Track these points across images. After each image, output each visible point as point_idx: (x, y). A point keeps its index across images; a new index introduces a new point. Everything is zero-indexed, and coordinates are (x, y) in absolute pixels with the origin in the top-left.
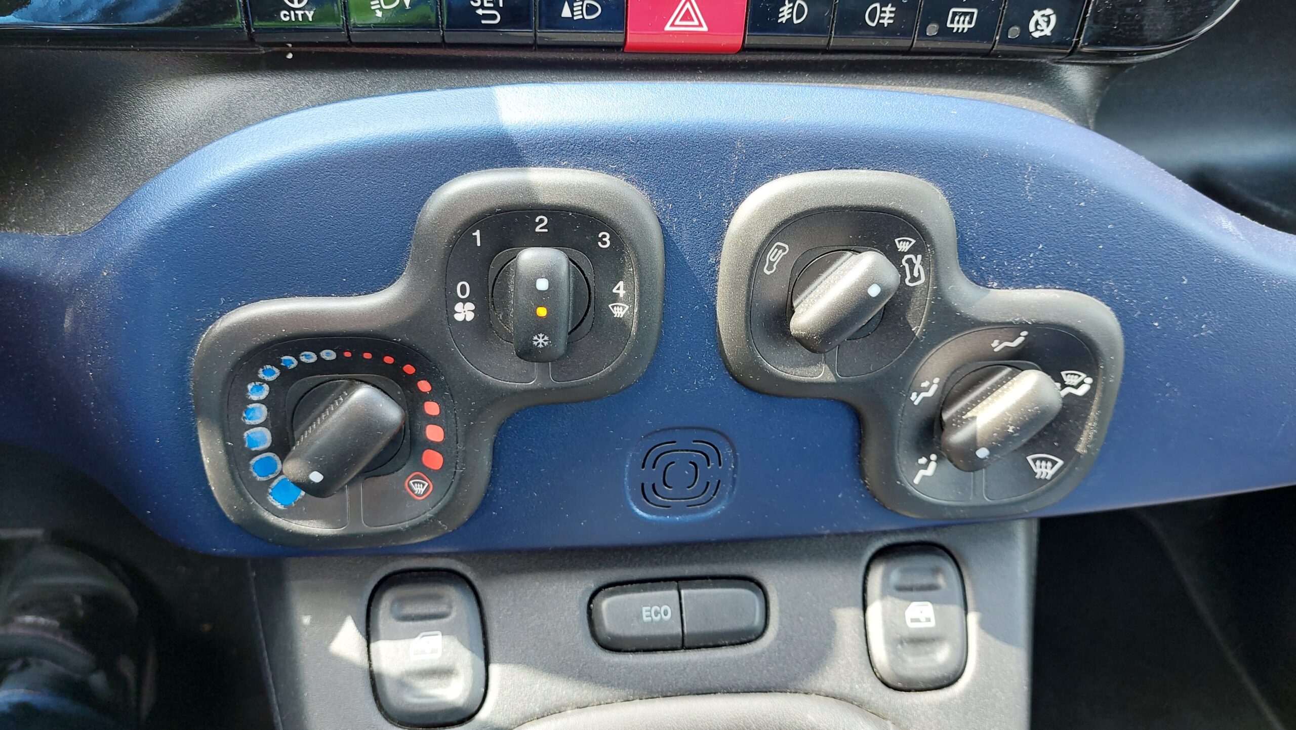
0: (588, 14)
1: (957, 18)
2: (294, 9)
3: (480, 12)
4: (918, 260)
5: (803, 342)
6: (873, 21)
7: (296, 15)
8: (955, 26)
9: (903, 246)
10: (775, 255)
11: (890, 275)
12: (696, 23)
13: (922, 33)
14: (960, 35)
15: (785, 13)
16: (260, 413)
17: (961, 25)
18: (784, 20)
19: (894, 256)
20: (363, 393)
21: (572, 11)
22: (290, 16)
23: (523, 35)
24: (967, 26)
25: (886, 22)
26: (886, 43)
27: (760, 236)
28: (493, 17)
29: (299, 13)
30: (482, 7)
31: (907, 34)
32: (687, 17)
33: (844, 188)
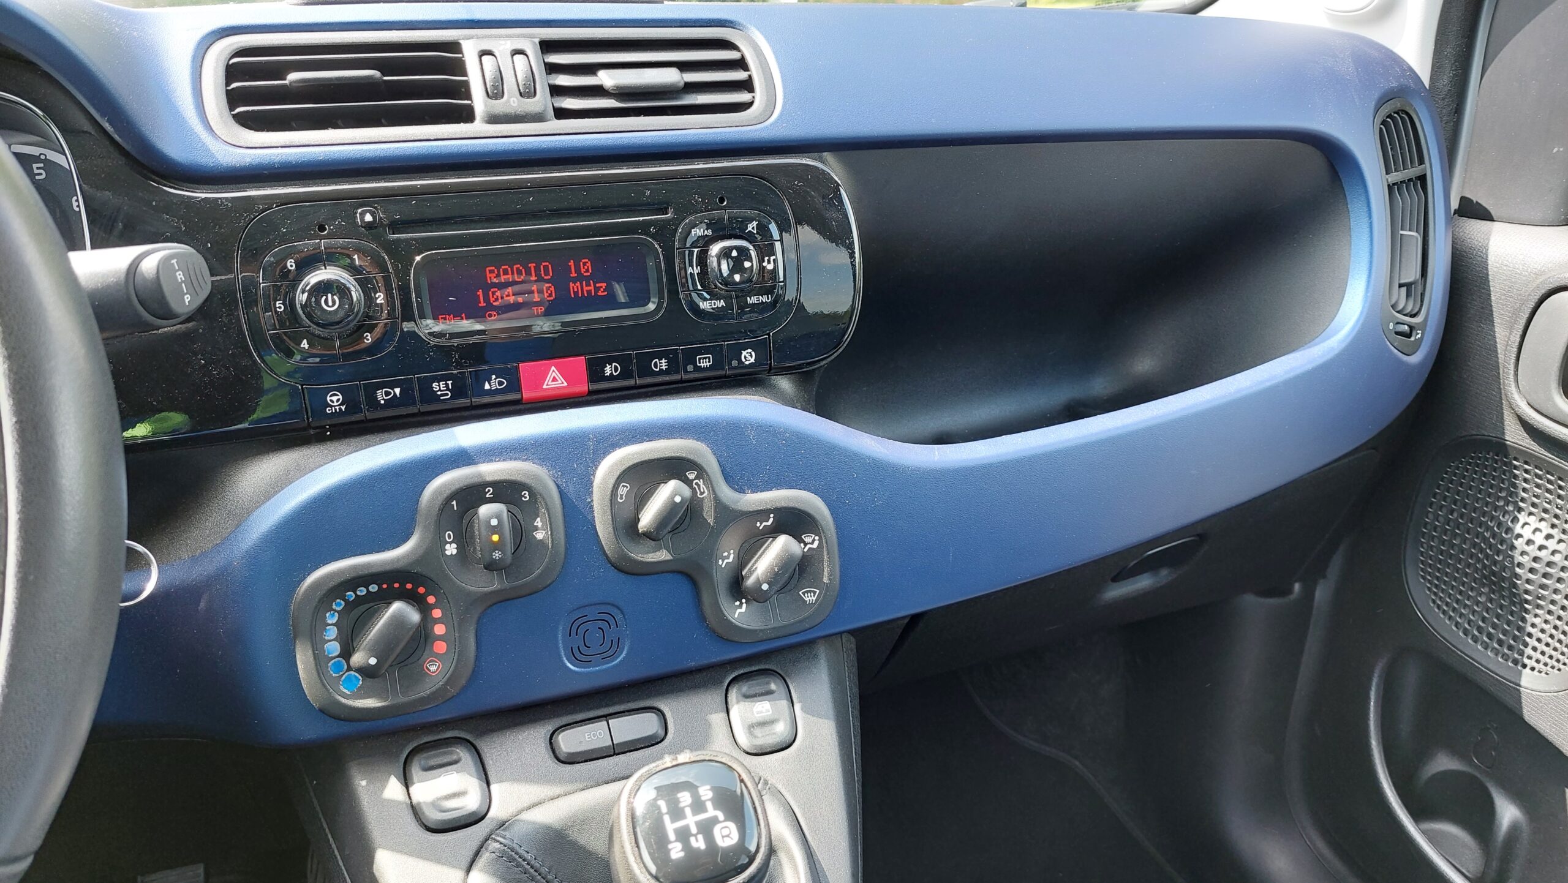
0: (499, 386)
1: (702, 361)
2: (334, 406)
3: (439, 393)
4: (701, 482)
5: (647, 535)
6: (657, 368)
7: (335, 409)
8: (702, 365)
9: (691, 476)
10: (623, 490)
11: (687, 492)
12: (560, 382)
13: (686, 371)
14: (705, 369)
15: (608, 371)
16: (332, 632)
17: (705, 364)
18: (608, 374)
19: (688, 482)
20: (397, 606)
21: (490, 386)
22: (332, 409)
23: (465, 402)
24: (708, 364)
25: (664, 368)
26: (667, 378)
27: (613, 481)
28: (447, 395)
29: (337, 408)
30: (440, 390)
31: (677, 372)
32: (554, 379)
33: (651, 451)
